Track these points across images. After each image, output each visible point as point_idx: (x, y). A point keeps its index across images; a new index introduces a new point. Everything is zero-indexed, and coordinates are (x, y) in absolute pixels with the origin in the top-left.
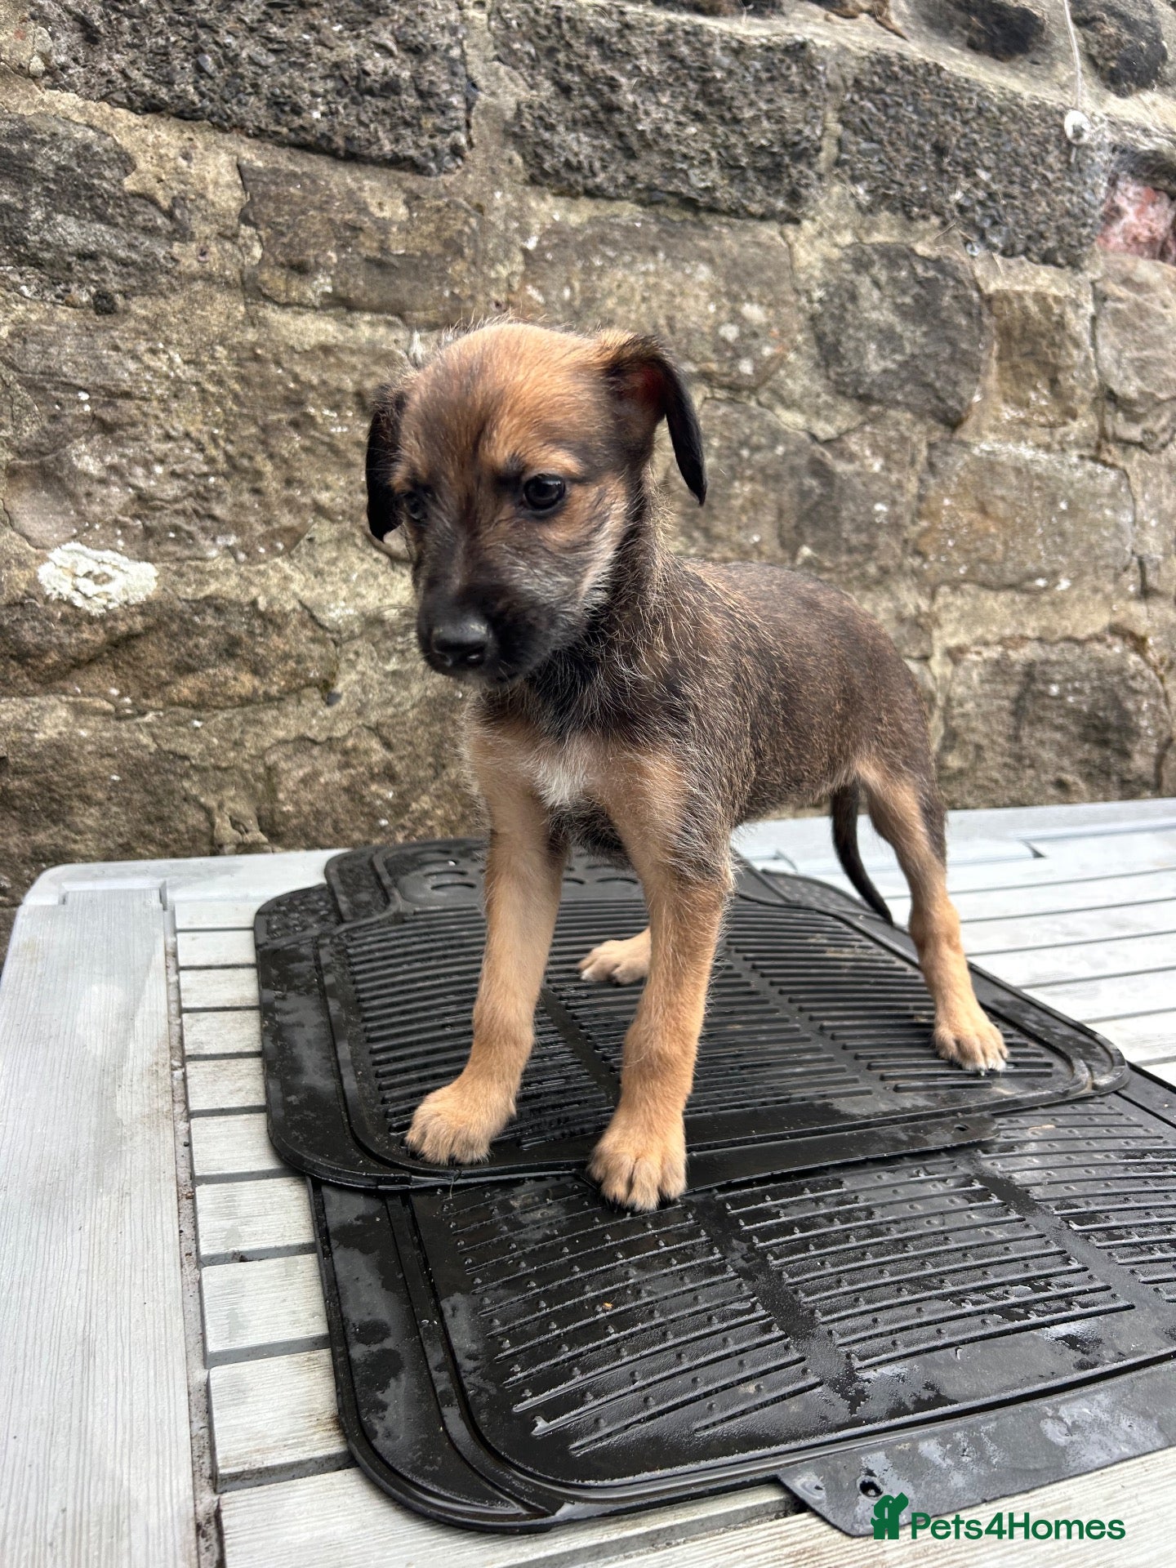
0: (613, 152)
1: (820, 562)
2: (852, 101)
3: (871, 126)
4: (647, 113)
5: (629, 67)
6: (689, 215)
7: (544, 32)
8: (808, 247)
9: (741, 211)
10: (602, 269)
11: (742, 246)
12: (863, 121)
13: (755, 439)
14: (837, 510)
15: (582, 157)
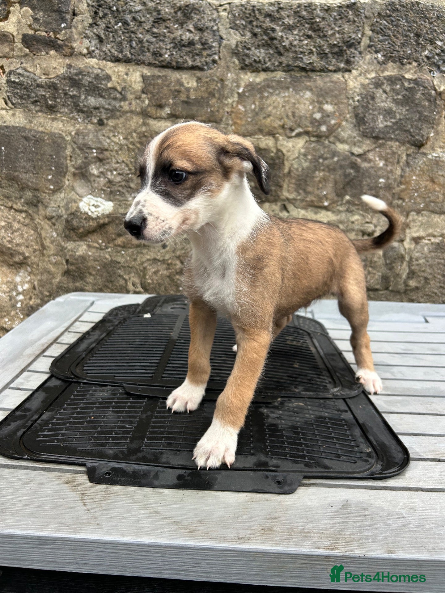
0: (273, 54)
1: (353, 202)
2: (377, 22)
3: (385, 30)
4: (287, 38)
5: (280, 23)
6: (303, 74)
7: (248, 16)
8: (354, 80)
9: (325, 70)
10: (267, 97)
11: (325, 83)
12: (381, 29)
13: (325, 155)
14: (361, 182)
15: (261, 58)
